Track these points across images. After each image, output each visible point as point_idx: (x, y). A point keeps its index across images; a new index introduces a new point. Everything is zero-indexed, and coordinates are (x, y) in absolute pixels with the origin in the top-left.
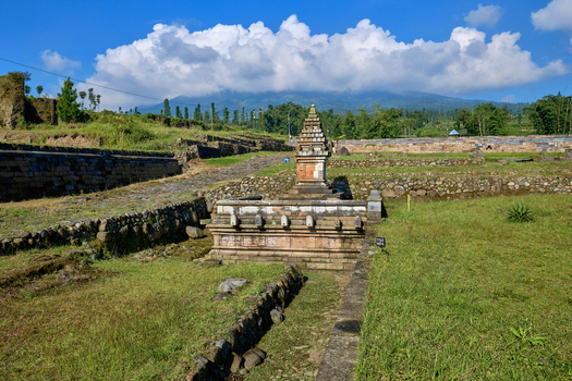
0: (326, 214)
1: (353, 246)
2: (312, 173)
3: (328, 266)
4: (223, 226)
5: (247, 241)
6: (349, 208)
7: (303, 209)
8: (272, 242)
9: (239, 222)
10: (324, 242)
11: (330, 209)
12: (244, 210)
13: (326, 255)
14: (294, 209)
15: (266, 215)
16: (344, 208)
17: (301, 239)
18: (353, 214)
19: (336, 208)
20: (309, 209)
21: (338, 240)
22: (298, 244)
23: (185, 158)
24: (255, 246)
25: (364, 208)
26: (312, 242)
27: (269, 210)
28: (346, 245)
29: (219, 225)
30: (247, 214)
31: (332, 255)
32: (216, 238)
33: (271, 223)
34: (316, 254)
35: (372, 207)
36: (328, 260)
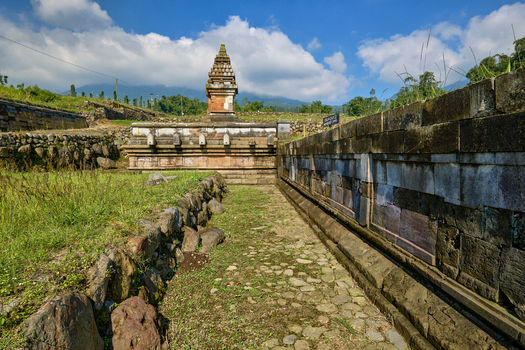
0: (240, 135)
1: (264, 164)
2: (222, 105)
3: (244, 181)
4: (140, 146)
5: (164, 162)
6: (261, 130)
7: (219, 130)
8: (189, 162)
9: (156, 143)
10: (239, 161)
11: (244, 130)
12: (160, 132)
13: (242, 172)
14: (210, 130)
15: (184, 136)
16: (256, 130)
17: (217, 159)
18: (265, 135)
19: (249, 130)
20: (225, 130)
21: (251, 159)
22: (214, 163)
23: (93, 118)
24: (171, 166)
25: (274, 130)
26: (228, 161)
27: (186, 132)
28: (259, 163)
29: (135, 146)
30: (164, 136)
31: (246, 172)
32: (132, 160)
33: (188, 143)
34: (232, 171)
35: (282, 128)
36: (243, 176)
